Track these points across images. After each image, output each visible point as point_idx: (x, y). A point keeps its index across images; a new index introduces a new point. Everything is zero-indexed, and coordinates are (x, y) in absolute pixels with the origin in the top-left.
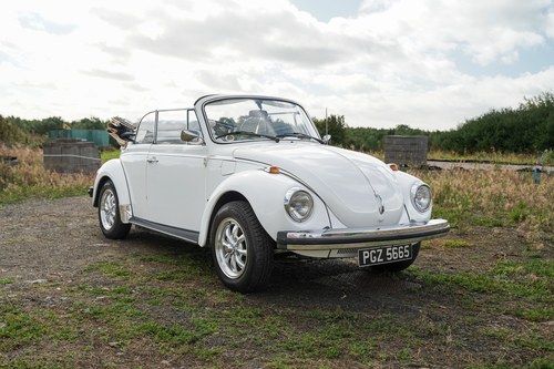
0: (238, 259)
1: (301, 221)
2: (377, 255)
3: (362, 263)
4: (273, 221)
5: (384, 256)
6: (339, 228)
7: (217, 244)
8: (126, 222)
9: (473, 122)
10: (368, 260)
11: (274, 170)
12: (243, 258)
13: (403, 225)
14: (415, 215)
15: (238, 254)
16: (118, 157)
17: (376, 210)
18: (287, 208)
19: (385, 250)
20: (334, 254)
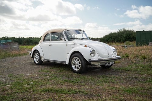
0: (78, 66)
1: (93, 57)
3: (106, 65)
4: (87, 57)
5: (110, 64)
6: (101, 58)
7: (72, 63)
8: (43, 60)
9: (107, 35)
11: (85, 46)
12: (79, 66)
13: (112, 57)
14: (114, 55)
15: (78, 65)
17: (108, 54)
18: (90, 54)
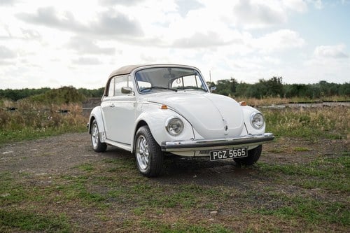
1: (175, 135)
2: (223, 154)
3: (212, 158)
5: (227, 155)
6: (199, 138)
7: (137, 151)
8: (102, 142)
10: (217, 157)
11: (164, 107)
12: (149, 158)
14: (253, 131)
16: (100, 105)
17: (223, 128)
18: (167, 128)
19: (228, 151)
20: (198, 154)
